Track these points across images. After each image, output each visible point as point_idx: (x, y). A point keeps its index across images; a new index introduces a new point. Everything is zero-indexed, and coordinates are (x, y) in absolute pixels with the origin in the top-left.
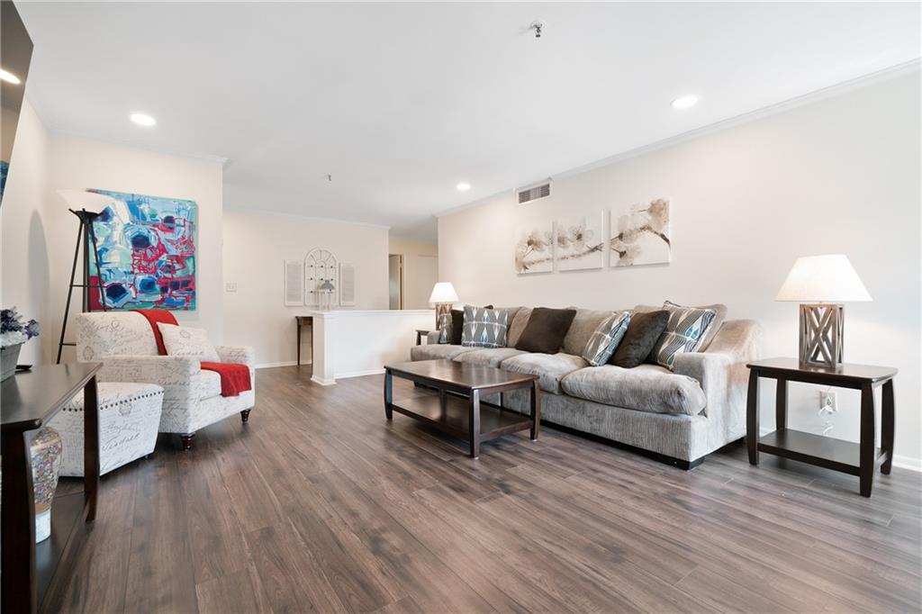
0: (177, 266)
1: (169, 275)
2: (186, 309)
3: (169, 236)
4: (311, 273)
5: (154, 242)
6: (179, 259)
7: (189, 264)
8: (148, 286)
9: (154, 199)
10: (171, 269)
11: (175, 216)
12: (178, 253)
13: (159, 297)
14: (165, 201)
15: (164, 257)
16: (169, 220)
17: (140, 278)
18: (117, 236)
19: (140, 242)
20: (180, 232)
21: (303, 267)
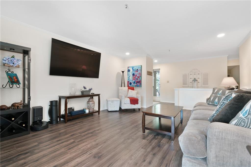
0: (138, 78)
1: (137, 80)
2: (140, 87)
3: (137, 73)
4: (191, 76)
5: (135, 74)
6: (139, 77)
7: (140, 78)
8: (134, 83)
9: (135, 66)
10: (137, 79)
11: (138, 69)
12: (139, 76)
13: (136, 85)
14: (137, 66)
15: (136, 77)
16: (137, 70)
17: (133, 81)
18: (131, 74)
19: (133, 75)
20: (139, 72)
21: (188, 75)
